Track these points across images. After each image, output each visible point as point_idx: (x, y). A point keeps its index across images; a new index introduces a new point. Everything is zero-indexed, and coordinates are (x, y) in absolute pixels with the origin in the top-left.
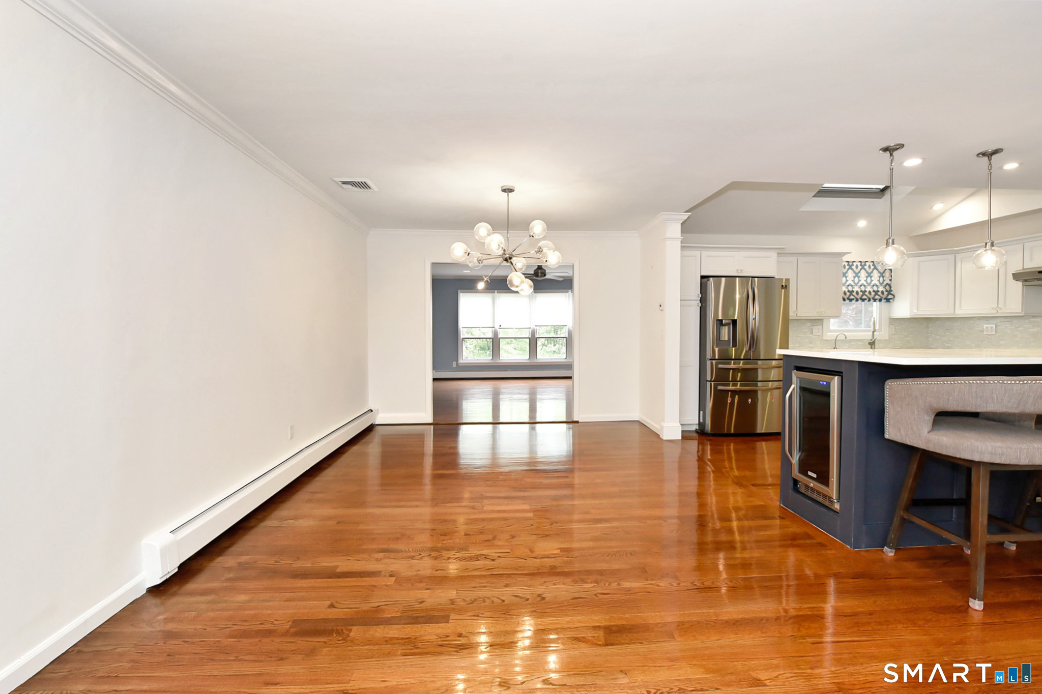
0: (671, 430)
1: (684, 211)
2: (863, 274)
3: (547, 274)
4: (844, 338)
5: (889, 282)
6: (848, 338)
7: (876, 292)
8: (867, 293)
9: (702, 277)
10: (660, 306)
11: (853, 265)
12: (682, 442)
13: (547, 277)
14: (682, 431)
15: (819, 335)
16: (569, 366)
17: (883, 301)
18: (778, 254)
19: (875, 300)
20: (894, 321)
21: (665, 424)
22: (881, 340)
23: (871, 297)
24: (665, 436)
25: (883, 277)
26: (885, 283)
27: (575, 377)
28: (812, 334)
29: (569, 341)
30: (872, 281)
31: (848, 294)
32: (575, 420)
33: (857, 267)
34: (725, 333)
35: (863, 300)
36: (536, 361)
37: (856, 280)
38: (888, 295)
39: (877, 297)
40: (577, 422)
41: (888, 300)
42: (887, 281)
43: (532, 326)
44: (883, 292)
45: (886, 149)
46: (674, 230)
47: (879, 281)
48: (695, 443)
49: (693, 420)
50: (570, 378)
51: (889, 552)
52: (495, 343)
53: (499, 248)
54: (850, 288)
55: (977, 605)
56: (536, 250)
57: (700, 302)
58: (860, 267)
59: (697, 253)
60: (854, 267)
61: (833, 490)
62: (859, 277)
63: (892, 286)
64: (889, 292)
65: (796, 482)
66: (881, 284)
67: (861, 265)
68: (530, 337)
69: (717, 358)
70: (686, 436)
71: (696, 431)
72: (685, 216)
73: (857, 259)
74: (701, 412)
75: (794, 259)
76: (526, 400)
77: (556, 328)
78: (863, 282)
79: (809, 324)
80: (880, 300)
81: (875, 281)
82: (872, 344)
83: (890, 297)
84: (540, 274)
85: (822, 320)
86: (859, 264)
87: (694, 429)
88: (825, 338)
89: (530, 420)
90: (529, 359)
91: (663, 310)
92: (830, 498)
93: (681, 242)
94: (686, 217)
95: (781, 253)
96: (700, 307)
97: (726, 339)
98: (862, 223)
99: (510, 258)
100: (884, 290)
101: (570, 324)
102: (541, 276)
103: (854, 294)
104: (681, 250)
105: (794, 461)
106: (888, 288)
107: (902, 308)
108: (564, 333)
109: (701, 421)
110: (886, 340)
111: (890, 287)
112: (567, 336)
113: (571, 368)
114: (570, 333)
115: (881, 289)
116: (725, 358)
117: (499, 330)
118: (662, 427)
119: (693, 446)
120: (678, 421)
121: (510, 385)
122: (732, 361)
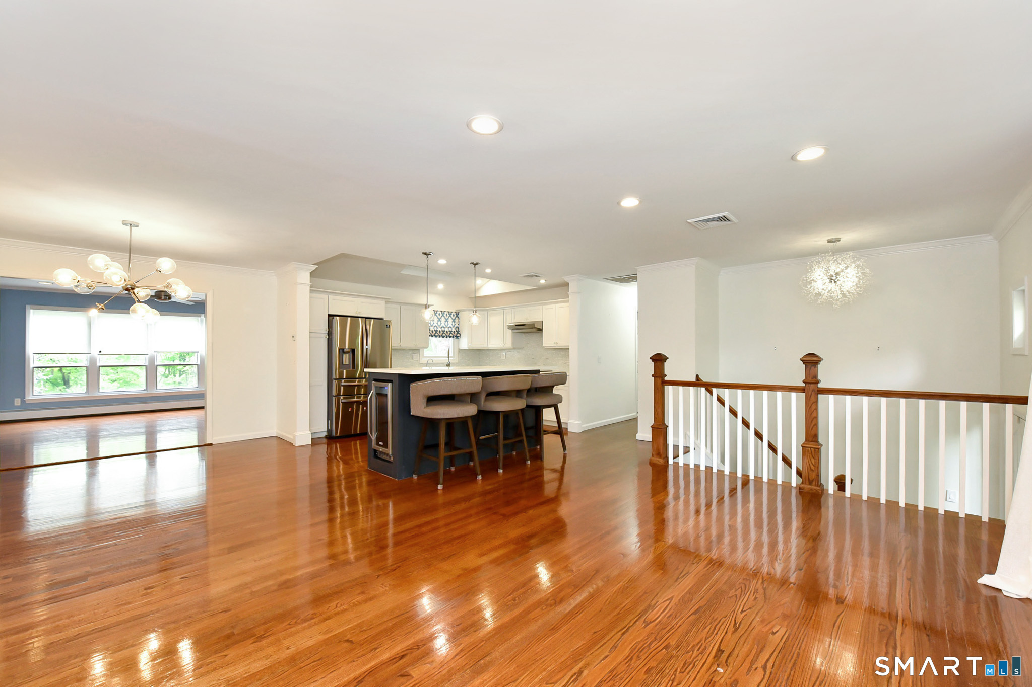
0: (302, 437)
1: (314, 263)
2: (443, 319)
3: (172, 297)
4: (432, 362)
5: (458, 326)
6: (434, 362)
7: (451, 332)
8: (445, 332)
9: (329, 315)
10: (293, 337)
11: (444, 314)
12: (312, 446)
13: (172, 300)
14: (312, 439)
15: (417, 360)
16: (201, 396)
17: (455, 337)
18: (386, 301)
19: (450, 337)
20: (461, 351)
21: (297, 434)
22: (453, 363)
23: (448, 335)
24: (297, 443)
25: (455, 322)
26: (456, 326)
27: (209, 407)
28: (413, 359)
29: (201, 369)
30: (448, 324)
31: (434, 332)
32: (207, 443)
33: (439, 314)
34: (347, 359)
35: (443, 337)
36: (155, 391)
37: (439, 323)
38: (457, 334)
39: (451, 335)
40: (211, 445)
41: (457, 337)
42: (457, 325)
43: (151, 353)
44: (454, 332)
45: (425, 254)
46: (304, 277)
47: (452, 324)
48: (325, 447)
49: (322, 427)
50: (202, 408)
51: (415, 477)
52: (93, 372)
53: (121, 281)
54: (436, 329)
55: (440, 487)
56: (164, 285)
57: (328, 335)
58: (441, 315)
59: (325, 296)
60: (445, 315)
61: (389, 451)
62: (441, 321)
63: (460, 328)
64: (458, 332)
65: (375, 451)
66: (454, 327)
67: (442, 313)
68: (147, 364)
69: (344, 377)
70: (315, 442)
71: (326, 437)
72: (314, 267)
73: (440, 309)
74: (329, 421)
75: (398, 306)
76: (143, 434)
77: (183, 355)
78: (443, 325)
79: (410, 353)
80: (453, 337)
81: (450, 325)
82: (448, 365)
83: (458, 335)
84: (163, 297)
85: (419, 349)
86: (441, 313)
87: (324, 436)
88: (421, 363)
89: (146, 450)
90: (146, 390)
91: (295, 340)
92: (388, 455)
93: (310, 287)
94: (314, 269)
95: (388, 301)
96: (328, 339)
97: (347, 363)
98: (441, 286)
99: (133, 289)
100: (455, 331)
101: (202, 351)
102: (165, 299)
103: (438, 332)
104: (310, 292)
105: (373, 439)
106: (457, 329)
107: (464, 343)
108: (194, 360)
109: (329, 428)
110: (457, 363)
111: (459, 329)
112: (199, 363)
113: (204, 397)
114: (202, 360)
115: (453, 330)
116: (351, 378)
117: (98, 357)
118: (294, 436)
119: (323, 449)
120: (308, 429)
121: (117, 421)
122: (357, 380)
